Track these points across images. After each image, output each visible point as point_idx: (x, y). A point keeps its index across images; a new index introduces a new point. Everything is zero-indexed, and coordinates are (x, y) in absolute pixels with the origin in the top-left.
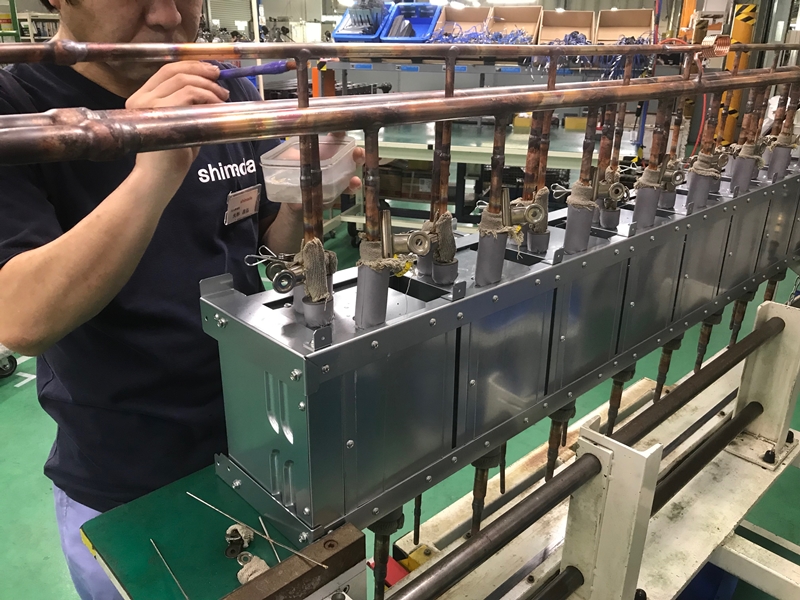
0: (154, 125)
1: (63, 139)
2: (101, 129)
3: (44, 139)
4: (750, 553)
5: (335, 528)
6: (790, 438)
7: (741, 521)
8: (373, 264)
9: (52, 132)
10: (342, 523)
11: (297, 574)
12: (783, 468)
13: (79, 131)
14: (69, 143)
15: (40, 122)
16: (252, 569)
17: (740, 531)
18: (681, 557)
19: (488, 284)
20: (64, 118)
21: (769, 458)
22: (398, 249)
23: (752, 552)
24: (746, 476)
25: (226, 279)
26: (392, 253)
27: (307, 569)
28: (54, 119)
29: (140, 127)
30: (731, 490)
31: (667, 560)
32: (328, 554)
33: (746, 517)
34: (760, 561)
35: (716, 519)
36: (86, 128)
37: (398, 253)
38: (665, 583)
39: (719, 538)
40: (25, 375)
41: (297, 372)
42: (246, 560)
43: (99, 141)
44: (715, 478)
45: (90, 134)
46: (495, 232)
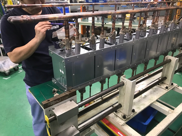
0: (38, 18)
1: (23, 20)
2: (29, 18)
3: (20, 20)
4: (158, 105)
5: (71, 89)
6: (172, 84)
7: (158, 99)
8: (77, 43)
9: (22, 19)
10: (72, 89)
11: (63, 96)
12: (169, 90)
13: (26, 19)
14: (24, 21)
15: (20, 17)
16: (56, 95)
17: (157, 101)
18: (144, 105)
19: (101, 48)
20: (24, 17)
21: (167, 88)
22: (82, 40)
23: (159, 104)
24: (161, 91)
25: (53, 46)
26: (81, 41)
27: (65, 95)
28: (22, 17)
29: (35, 18)
30: (157, 94)
31: (141, 105)
32: (69, 93)
33: (159, 98)
34: (160, 106)
35: (153, 98)
36: (27, 18)
37: (82, 41)
38: (139, 109)
39: (152, 102)
40: (20, 70)
41: (63, 61)
42: (55, 93)
43: (29, 20)
44: (154, 91)
45: (27, 19)
46: (102, 38)
